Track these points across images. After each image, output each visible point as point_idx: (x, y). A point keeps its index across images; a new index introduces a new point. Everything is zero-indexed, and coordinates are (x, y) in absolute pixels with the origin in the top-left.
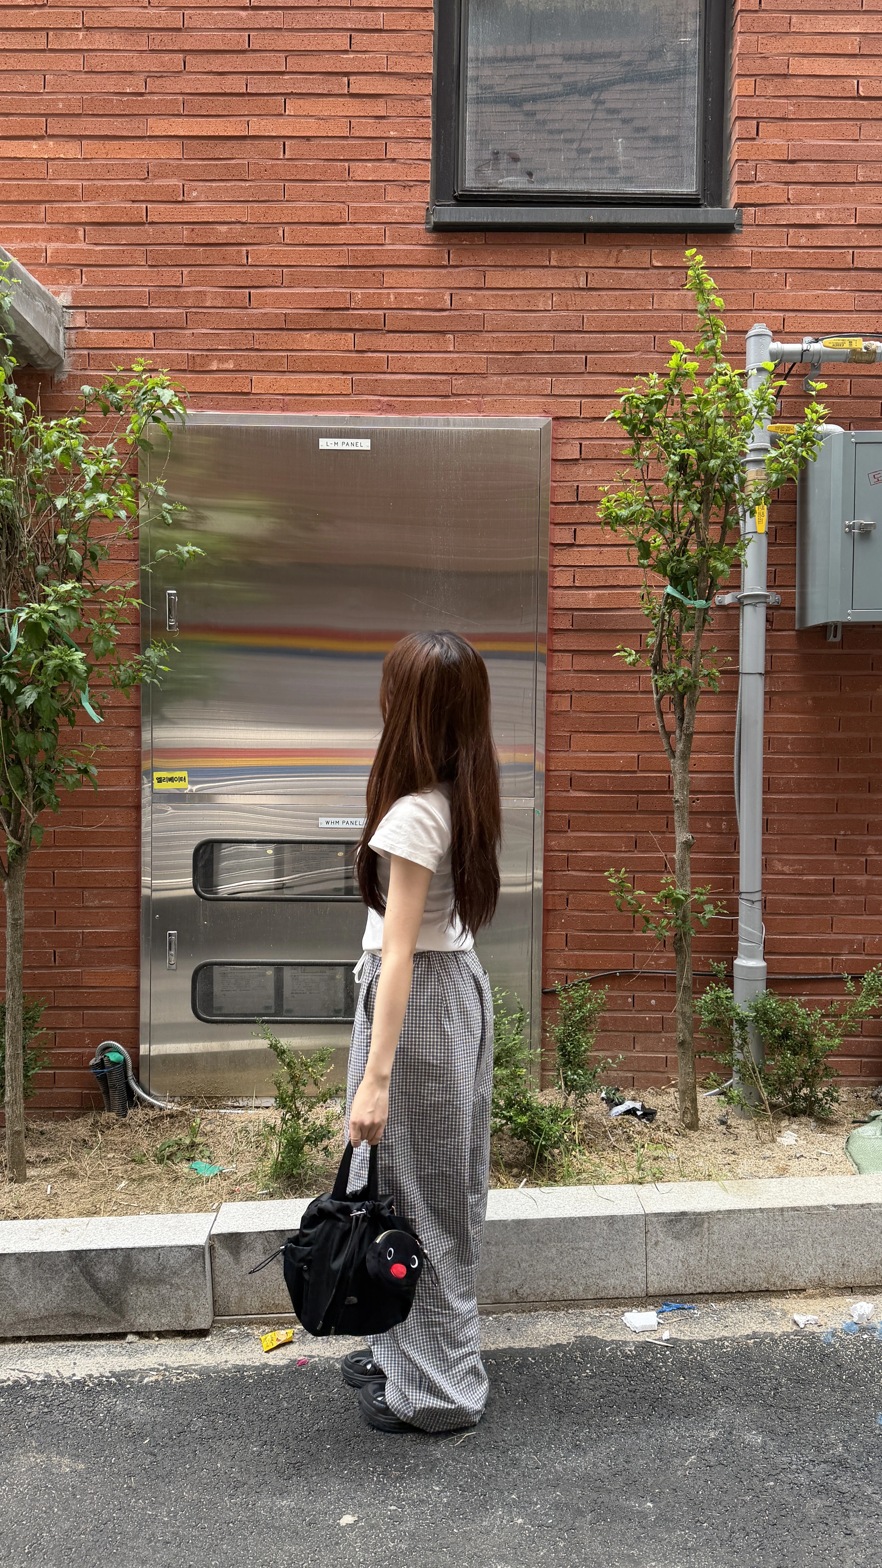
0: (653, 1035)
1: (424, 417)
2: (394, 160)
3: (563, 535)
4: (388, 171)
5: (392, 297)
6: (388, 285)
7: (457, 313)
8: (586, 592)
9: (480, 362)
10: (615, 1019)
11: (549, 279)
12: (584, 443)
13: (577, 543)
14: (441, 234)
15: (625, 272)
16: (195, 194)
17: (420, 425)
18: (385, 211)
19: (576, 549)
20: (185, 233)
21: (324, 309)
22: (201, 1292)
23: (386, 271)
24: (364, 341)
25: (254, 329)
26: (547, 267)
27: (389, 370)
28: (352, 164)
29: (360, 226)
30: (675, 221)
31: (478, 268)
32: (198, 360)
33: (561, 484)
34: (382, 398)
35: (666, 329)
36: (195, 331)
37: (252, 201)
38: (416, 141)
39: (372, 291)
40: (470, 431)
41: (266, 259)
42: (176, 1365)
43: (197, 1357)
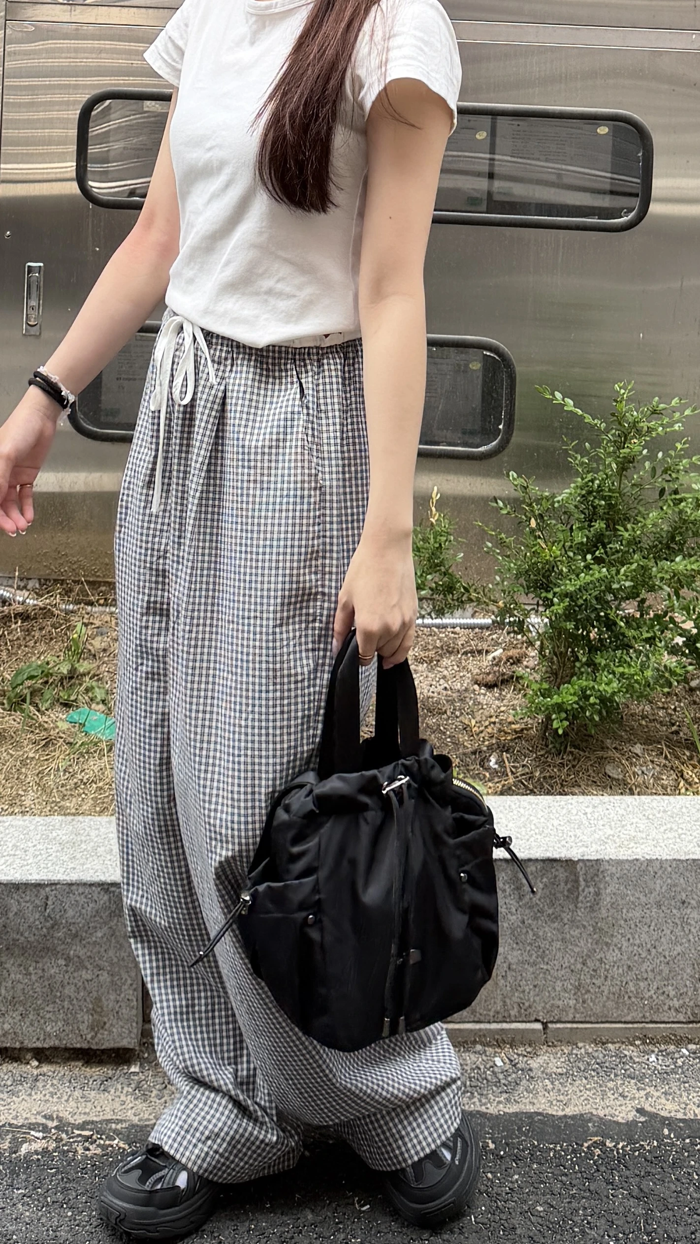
22: (125, 976)
42: (80, 1120)
43: (117, 1105)
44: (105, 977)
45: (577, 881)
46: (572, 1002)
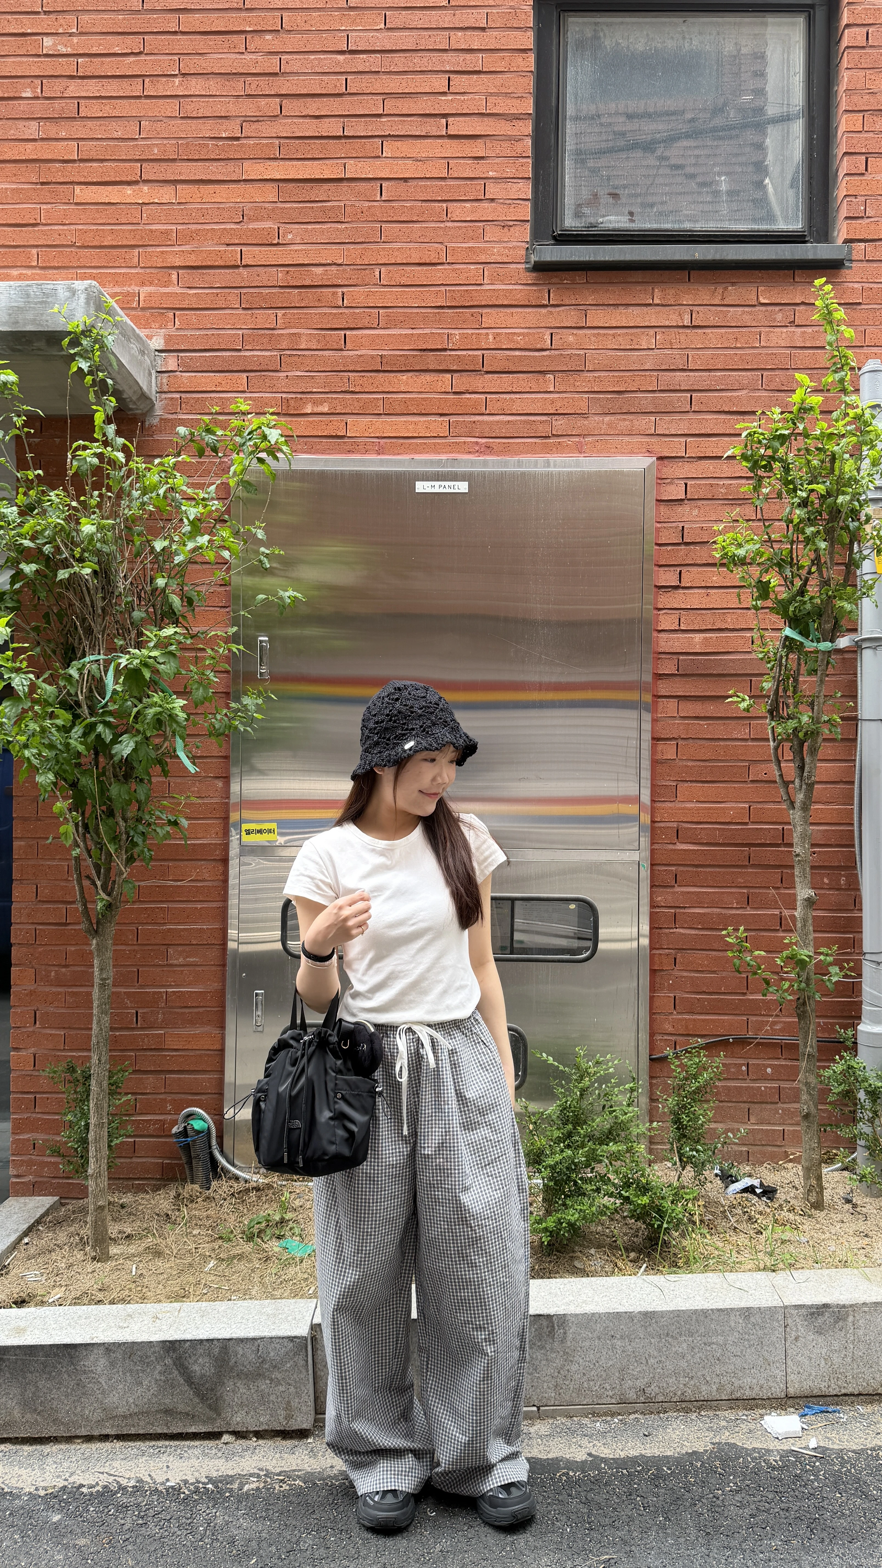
0: (769, 1106)
1: (524, 458)
2: (492, 200)
3: (668, 578)
4: (486, 210)
5: (491, 337)
6: (487, 326)
7: (557, 352)
8: (692, 636)
9: (582, 403)
10: (728, 1088)
11: (652, 317)
12: (689, 483)
13: (683, 585)
14: (541, 273)
15: (731, 309)
16: (290, 236)
17: (519, 466)
18: (483, 250)
19: (681, 591)
20: (280, 276)
21: (421, 350)
22: (303, 1388)
23: (485, 311)
24: (461, 382)
25: (349, 371)
26: (650, 305)
27: (487, 412)
28: (450, 204)
29: (457, 266)
30: (783, 258)
31: (579, 307)
32: (292, 403)
33: (665, 525)
34: (480, 440)
35: (774, 367)
36: (289, 374)
37: (348, 243)
38: (515, 181)
39: (470, 331)
40: (571, 472)
41: (362, 301)
42: (278, 1470)
43: (299, 1461)
44: (292, 1389)
45: (553, 1326)
46: (553, 1395)
